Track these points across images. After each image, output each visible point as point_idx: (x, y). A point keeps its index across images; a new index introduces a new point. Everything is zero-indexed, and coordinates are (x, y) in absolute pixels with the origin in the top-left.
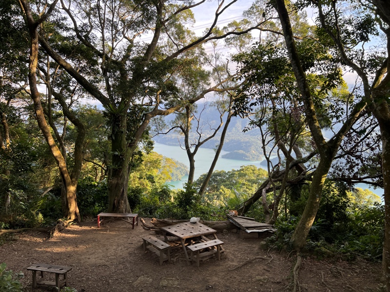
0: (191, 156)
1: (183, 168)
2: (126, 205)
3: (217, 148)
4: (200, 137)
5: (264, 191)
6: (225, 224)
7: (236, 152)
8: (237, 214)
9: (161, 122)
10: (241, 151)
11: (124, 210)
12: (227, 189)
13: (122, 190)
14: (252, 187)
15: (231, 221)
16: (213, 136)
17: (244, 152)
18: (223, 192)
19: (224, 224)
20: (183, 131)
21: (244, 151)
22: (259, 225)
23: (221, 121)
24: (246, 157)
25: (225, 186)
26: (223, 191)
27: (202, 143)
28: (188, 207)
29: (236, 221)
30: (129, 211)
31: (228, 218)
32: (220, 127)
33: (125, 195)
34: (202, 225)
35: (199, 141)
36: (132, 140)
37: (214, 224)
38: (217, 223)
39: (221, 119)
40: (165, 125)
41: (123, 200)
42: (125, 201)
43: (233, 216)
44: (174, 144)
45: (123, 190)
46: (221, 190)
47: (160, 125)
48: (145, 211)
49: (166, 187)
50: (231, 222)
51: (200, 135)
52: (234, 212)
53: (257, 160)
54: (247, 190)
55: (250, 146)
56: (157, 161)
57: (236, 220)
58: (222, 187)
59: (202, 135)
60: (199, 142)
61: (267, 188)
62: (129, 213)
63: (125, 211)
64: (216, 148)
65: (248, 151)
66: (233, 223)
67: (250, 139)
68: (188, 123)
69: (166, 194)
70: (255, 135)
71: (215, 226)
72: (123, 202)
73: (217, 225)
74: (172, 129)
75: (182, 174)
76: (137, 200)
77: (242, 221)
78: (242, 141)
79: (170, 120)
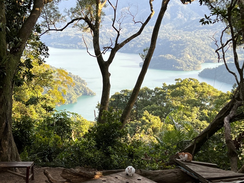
0: (104, 66)
1: (79, 83)
2: (12, 148)
3: (146, 53)
4: (119, 35)
5: (226, 120)
6: (174, 175)
7: (162, 57)
8: (191, 158)
9: (52, 11)
10: (169, 56)
11: (9, 156)
12: (154, 117)
13: (4, 124)
14: (191, 111)
15: (182, 169)
16: (139, 33)
17: (175, 58)
18: (147, 121)
19: (172, 174)
20: (90, 25)
21: (174, 55)
22: (227, 175)
23: (152, 8)
24: (178, 64)
25: (150, 111)
26: (147, 118)
27: (122, 45)
28: (110, 148)
29: (192, 169)
30: (17, 157)
31: (177, 164)
32: (149, 18)
33: (10, 132)
34: (141, 177)
35: (116, 41)
36: (16, 43)
37: (158, 175)
38: (161, 173)
39: (151, 5)
40: (60, 15)
41: (6, 140)
42: (10, 143)
43: (186, 161)
44: (64, 45)
45: (7, 124)
46: (144, 118)
47: (51, 16)
48: (42, 156)
49: (63, 115)
50: (182, 172)
51: (118, 32)
52: (186, 155)
53: (194, 69)
54: (185, 117)
55: (183, 47)
56: (46, 74)
57: (191, 167)
58: (146, 113)
59: (120, 32)
60: (116, 44)
61: (231, 115)
62: (17, 160)
63: (11, 157)
64: (143, 53)
65: (180, 56)
66: (186, 173)
67: (183, 37)
68: (97, 12)
69: (64, 127)
70: (191, 31)
71: (159, 178)
72: (6, 142)
73: (162, 176)
74: (72, 22)
75: (77, 94)
76: (26, 138)
77: (200, 169)
78: (171, 39)
79: (68, 8)
